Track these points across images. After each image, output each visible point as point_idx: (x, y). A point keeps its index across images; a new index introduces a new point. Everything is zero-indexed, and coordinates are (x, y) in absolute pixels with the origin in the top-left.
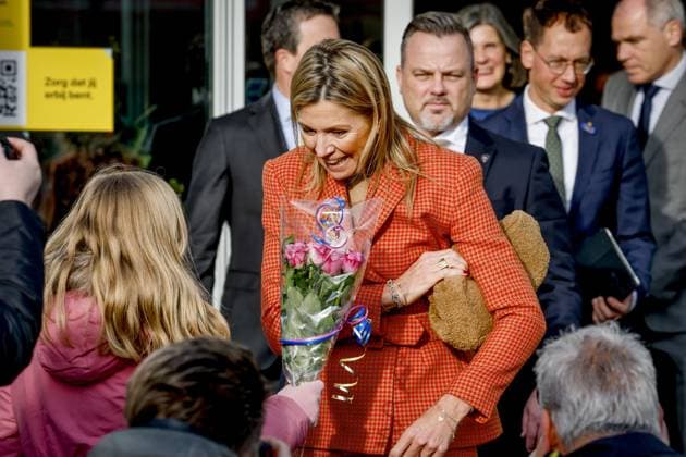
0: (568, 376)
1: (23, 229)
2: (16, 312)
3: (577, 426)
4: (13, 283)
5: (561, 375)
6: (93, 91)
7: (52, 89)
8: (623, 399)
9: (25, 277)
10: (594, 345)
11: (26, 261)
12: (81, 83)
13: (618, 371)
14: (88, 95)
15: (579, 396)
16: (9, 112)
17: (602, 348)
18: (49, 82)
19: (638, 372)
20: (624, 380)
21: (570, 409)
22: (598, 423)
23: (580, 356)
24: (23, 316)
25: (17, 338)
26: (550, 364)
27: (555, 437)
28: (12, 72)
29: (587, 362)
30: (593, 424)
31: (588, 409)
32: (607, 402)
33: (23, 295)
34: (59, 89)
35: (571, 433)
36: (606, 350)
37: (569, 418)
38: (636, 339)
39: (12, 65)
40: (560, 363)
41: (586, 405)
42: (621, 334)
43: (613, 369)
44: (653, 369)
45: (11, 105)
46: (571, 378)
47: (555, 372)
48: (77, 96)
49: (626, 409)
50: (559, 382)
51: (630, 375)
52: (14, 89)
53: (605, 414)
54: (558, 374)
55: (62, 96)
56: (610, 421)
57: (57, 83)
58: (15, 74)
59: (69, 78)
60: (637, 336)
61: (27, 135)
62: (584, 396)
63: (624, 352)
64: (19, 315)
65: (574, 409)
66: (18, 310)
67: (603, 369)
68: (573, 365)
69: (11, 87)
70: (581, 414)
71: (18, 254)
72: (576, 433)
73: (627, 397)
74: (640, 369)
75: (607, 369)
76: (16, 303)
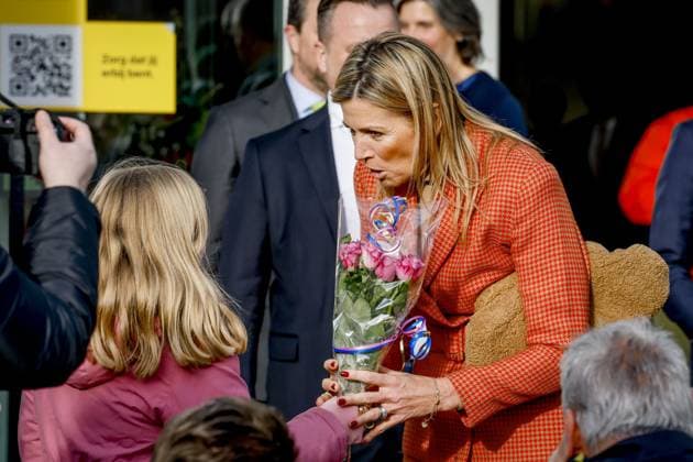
0: (596, 375)
1: (76, 217)
2: (68, 307)
3: (603, 428)
4: (66, 275)
5: (588, 375)
6: (153, 69)
7: (109, 67)
8: (655, 400)
9: (79, 269)
10: (625, 343)
11: (80, 252)
12: (140, 61)
13: (650, 372)
14: (148, 74)
15: (607, 396)
16: (63, 91)
17: (633, 347)
18: (106, 59)
19: (672, 373)
20: (657, 380)
21: (598, 411)
22: (627, 425)
23: (609, 355)
24: (77, 311)
25: (70, 335)
26: (576, 361)
27: (579, 438)
28: (66, 48)
29: (617, 362)
30: (620, 427)
31: (617, 410)
32: (637, 403)
33: (76, 288)
34: (117, 67)
35: (597, 435)
36: (638, 348)
37: (596, 419)
38: (669, 337)
39: (66, 41)
40: (587, 361)
41: (615, 406)
42: (653, 330)
43: (645, 369)
44: (687, 368)
45: (66, 84)
46: (599, 379)
47: (582, 370)
48: (137, 74)
49: (658, 411)
50: (586, 382)
51: (663, 376)
52: (69, 67)
53: (636, 416)
54: (585, 373)
55: (120, 74)
56: (640, 423)
57: (114, 60)
58: (70, 50)
59: (128, 56)
60: (670, 333)
61: (82, 116)
62: (612, 397)
63: (657, 350)
64: (72, 310)
65: (601, 411)
66: (70, 304)
67: (634, 369)
68: (601, 364)
69: (65, 65)
70: (609, 415)
71: (71, 244)
72: (602, 435)
73: (660, 398)
74: (674, 370)
75: (638, 370)
76: (69, 296)
